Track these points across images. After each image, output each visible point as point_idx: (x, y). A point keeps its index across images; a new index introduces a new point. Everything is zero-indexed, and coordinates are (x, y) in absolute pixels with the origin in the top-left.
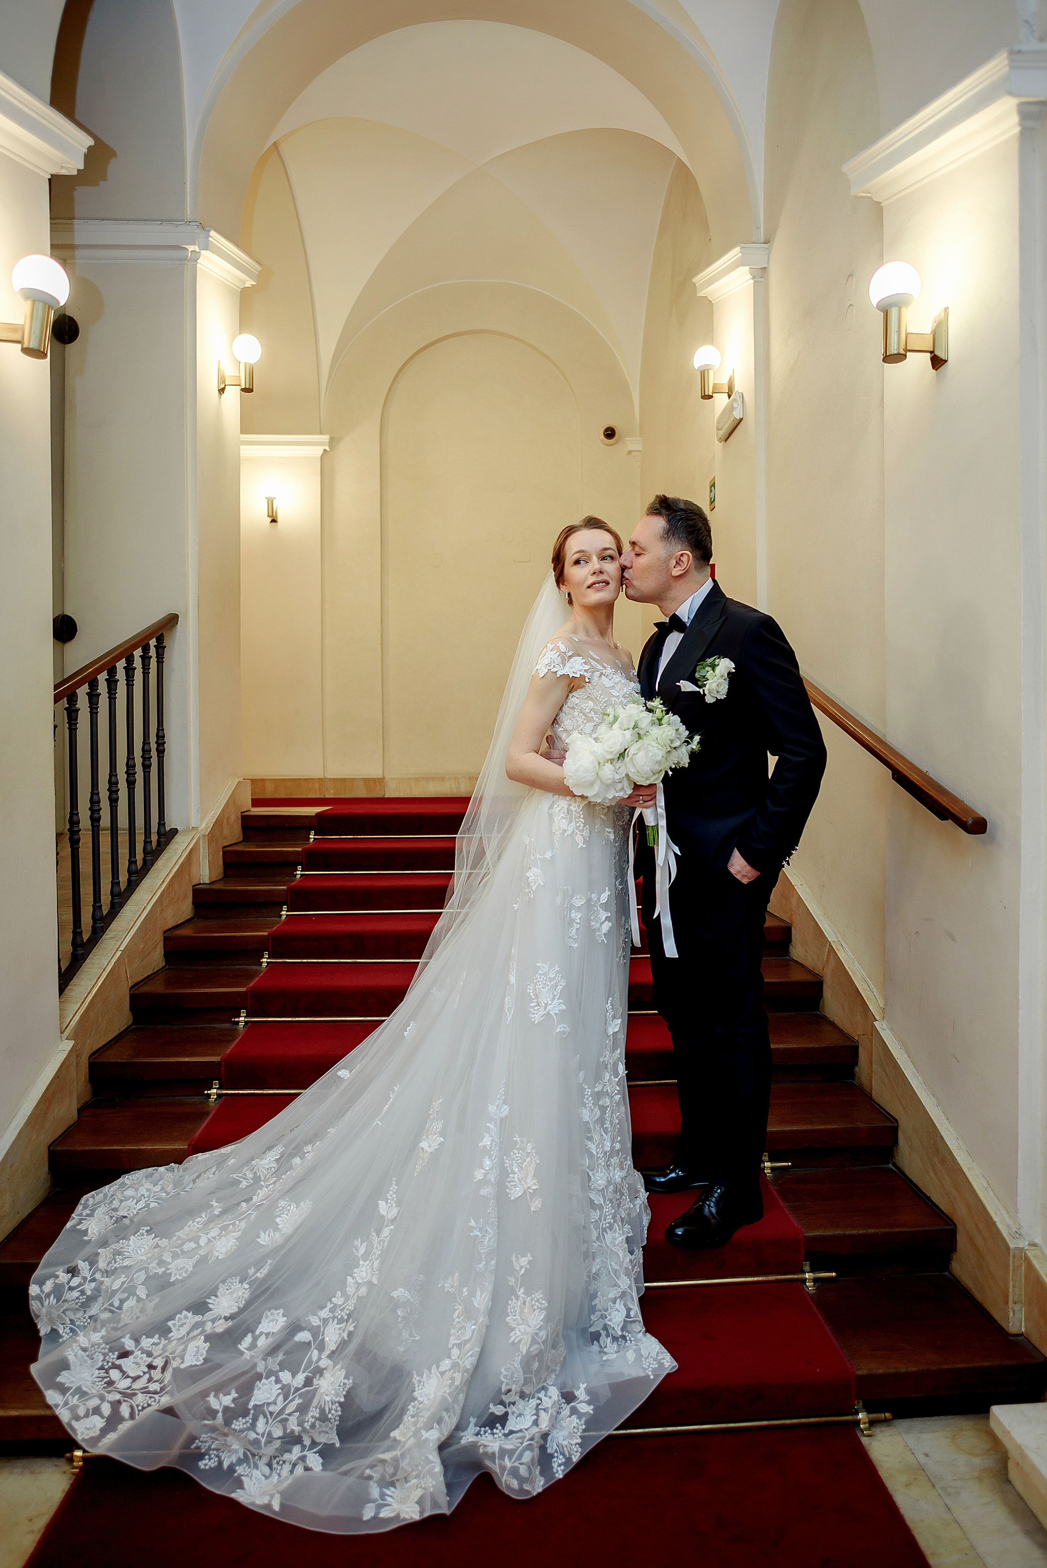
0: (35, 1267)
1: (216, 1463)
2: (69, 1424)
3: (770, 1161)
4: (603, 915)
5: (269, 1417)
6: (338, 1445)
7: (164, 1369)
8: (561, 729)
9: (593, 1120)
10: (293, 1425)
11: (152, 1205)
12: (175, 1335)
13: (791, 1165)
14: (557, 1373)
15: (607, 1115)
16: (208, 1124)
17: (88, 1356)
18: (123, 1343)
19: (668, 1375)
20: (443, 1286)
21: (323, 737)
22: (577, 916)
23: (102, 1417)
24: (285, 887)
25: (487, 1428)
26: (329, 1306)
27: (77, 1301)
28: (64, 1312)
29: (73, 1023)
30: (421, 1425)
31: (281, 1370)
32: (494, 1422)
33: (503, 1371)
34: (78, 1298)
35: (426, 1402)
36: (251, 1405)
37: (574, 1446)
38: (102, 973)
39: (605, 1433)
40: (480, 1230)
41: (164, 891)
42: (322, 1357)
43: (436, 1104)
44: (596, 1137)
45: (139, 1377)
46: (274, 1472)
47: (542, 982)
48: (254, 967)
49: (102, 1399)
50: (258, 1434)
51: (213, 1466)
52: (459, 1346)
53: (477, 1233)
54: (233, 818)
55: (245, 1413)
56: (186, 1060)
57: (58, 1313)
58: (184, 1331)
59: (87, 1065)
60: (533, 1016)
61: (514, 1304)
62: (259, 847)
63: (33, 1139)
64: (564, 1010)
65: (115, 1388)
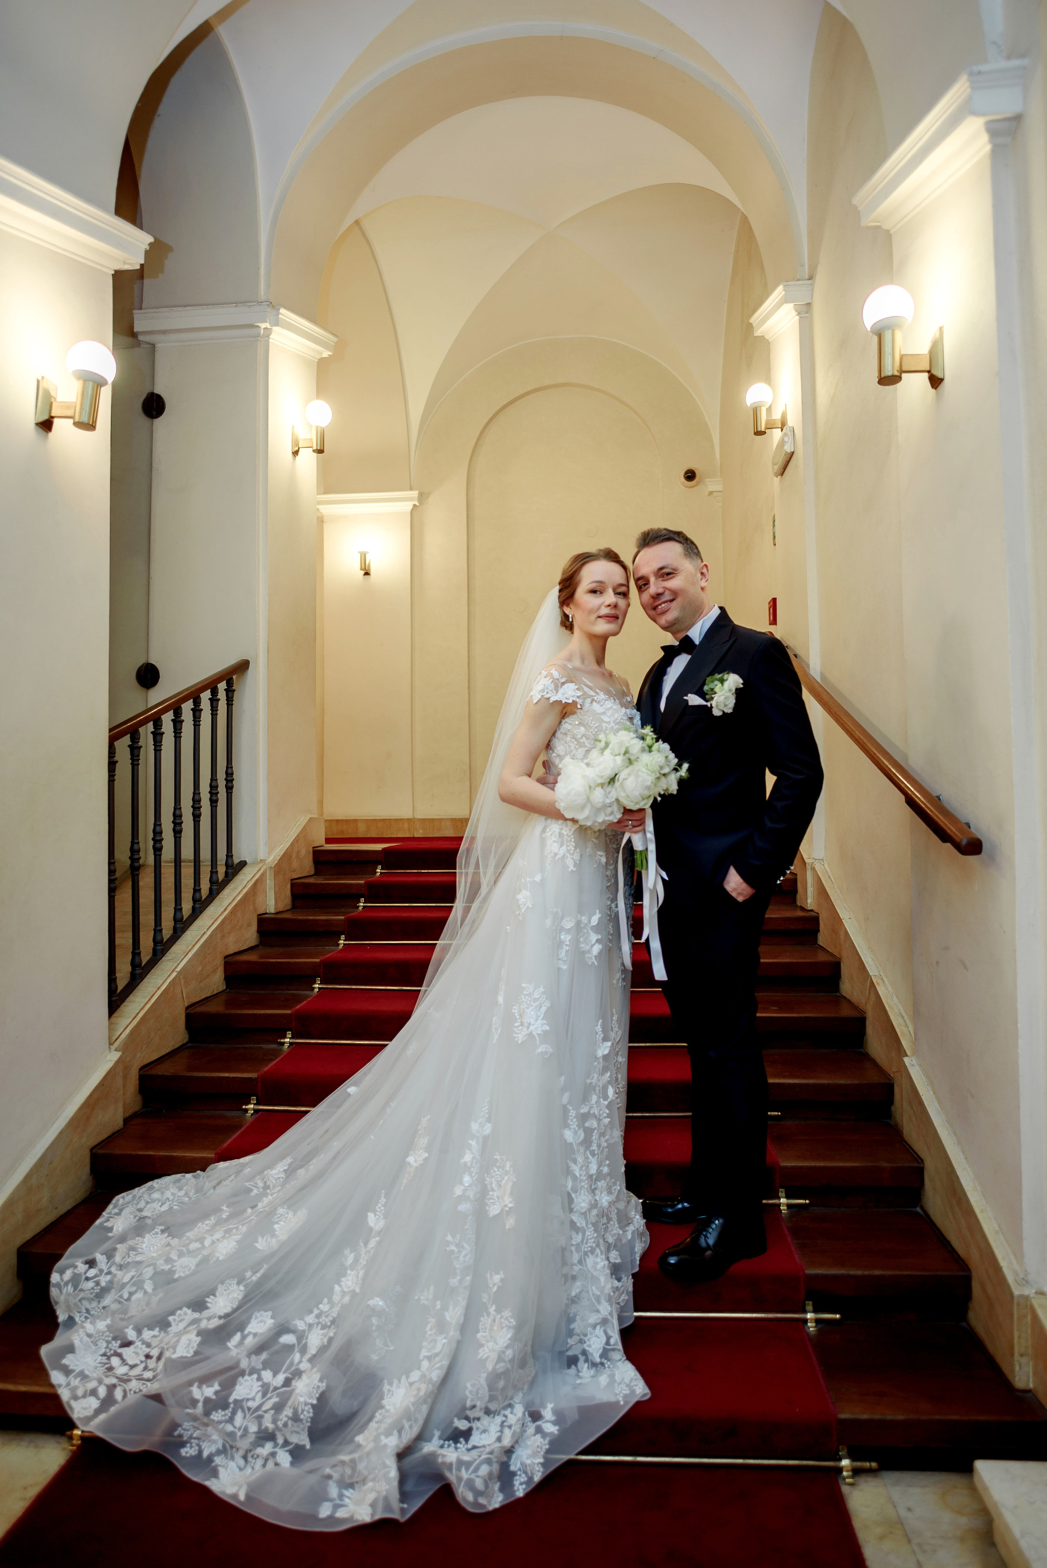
0: (59, 1257)
1: (197, 1452)
2: (68, 1403)
3: (787, 1197)
4: (594, 937)
5: (247, 1412)
6: (308, 1447)
7: (159, 1358)
8: (554, 755)
9: (577, 1142)
10: (268, 1424)
11: (175, 1207)
12: (173, 1329)
13: (809, 1204)
14: (525, 1391)
15: (594, 1137)
16: (238, 1136)
17: (92, 1342)
18: (126, 1333)
19: (638, 1404)
20: (419, 1299)
21: (413, 778)
22: (566, 938)
23: (98, 1399)
24: (343, 917)
25: (451, 1442)
26: (316, 1312)
27: (92, 1291)
28: (80, 1301)
29: (123, 1036)
30: (381, 1430)
31: (264, 1369)
32: (458, 1436)
33: (469, 1385)
34: (93, 1288)
35: (392, 1410)
36: (231, 1400)
37: (536, 1465)
38: (156, 991)
39: (565, 1457)
40: (457, 1245)
41: (225, 918)
42: (304, 1360)
43: (424, 1121)
44: (580, 1159)
45: (135, 1366)
46: (248, 1465)
47: (526, 1002)
48: (307, 992)
49: (100, 1382)
50: (235, 1427)
51: (193, 1454)
52: (429, 1358)
53: (453, 1248)
54: (303, 852)
55: (225, 1406)
56: (226, 1075)
57: (74, 1301)
58: (182, 1326)
59: (138, 1077)
60: (517, 1036)
61: (485, 1321)
62: (326, 879)
63: (75, 1140)
64: (547, 1031)
65: (114, 1373)
